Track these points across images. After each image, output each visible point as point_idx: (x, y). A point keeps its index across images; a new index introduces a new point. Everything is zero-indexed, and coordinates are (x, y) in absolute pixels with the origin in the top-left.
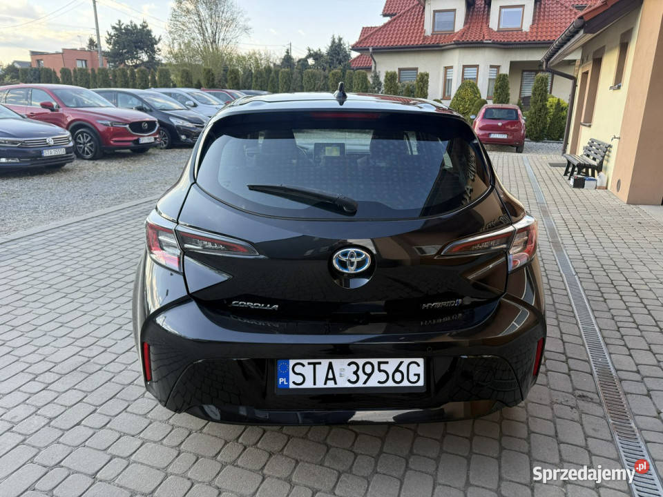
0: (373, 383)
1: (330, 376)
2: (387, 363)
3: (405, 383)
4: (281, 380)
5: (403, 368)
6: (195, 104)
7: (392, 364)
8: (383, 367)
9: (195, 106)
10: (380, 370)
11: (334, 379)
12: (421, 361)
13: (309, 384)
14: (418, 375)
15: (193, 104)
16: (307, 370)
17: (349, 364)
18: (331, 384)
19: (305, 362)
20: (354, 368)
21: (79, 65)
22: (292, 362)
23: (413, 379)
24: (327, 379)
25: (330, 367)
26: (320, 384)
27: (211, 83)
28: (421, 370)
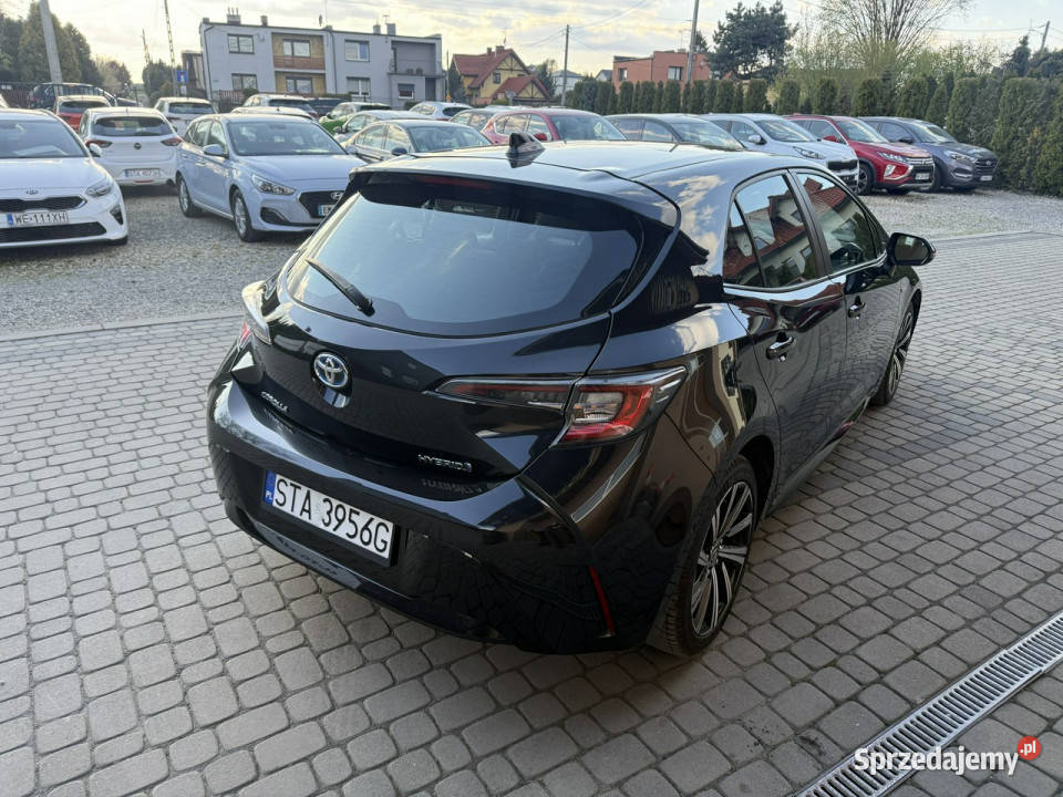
0: (342, 533)
1: (307, 508)
2: (358, 513)
3: (371, 548)
4: (268, 493)
5: (372, 527)
6: (762, 139)
7: (362, 518)
8: (354, 517)
9: (763, 142)
10: (351, 521)
11: (309, 512)
12: (390, 525)
13: (287, 509)
14: (385, 542)
15: (759, 140)
16: (288, 490)
17: (325, 500)
18: (305, 517)
19: (289, 481)
20: (327, 505)
21: (672, 75)
22: (278, 477)
23: (381, 546)
24: (303, 510)
25: (308, 497)
26: (296, 513)
27: (826, 105)
28: (388, 537)
